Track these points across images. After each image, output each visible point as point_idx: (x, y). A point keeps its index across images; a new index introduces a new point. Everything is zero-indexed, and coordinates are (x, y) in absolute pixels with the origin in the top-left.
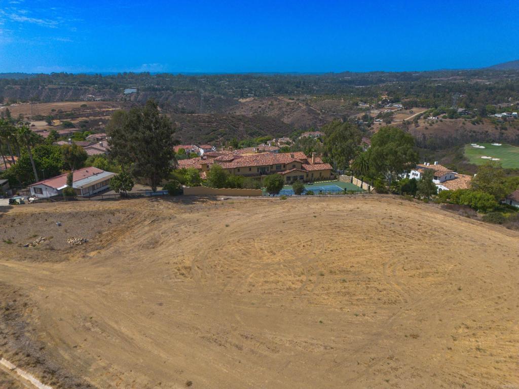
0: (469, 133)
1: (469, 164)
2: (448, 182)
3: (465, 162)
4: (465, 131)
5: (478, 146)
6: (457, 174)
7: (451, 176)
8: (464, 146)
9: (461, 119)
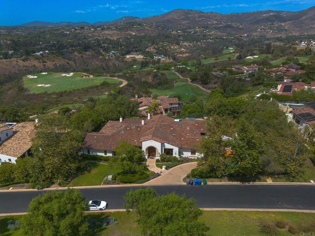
0: (23, 68)
1: (30, 94)
2: (5, 143)
3: (26, 93)
5: (32, 77)
6: (16, 126)
7: (7, 134)
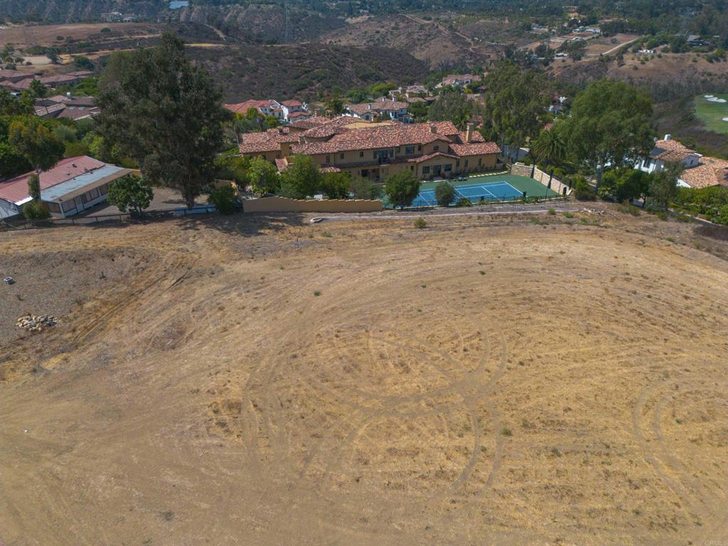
0: (700, 77)
2: (687, 171)
3: (698, 128)
4: (695, 73)
5: (715, 99)
6: (702, 159)
7: (692, 161)
8: (692, 99)
9: (690, 53)
